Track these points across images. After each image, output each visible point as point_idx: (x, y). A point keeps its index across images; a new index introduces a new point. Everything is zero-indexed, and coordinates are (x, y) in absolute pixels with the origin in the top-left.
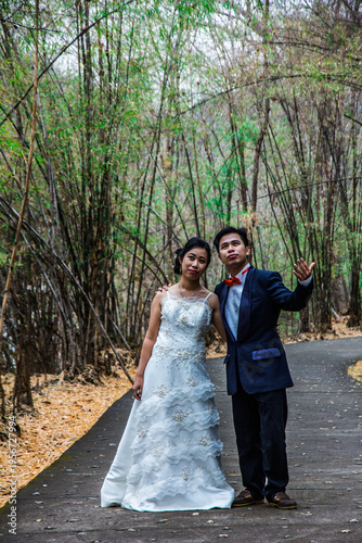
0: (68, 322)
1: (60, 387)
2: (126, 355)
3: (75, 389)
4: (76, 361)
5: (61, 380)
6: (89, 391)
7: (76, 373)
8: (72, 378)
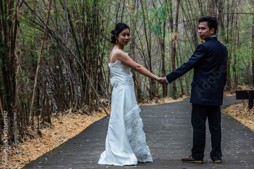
0: (74, 82)
1: (69, 116)
2: (107, 102)
3: (77, 117)
4: (78, 103)
5: (70, 112)
6: (84, 118)
7: (78, 108)
8: (76, 111)
